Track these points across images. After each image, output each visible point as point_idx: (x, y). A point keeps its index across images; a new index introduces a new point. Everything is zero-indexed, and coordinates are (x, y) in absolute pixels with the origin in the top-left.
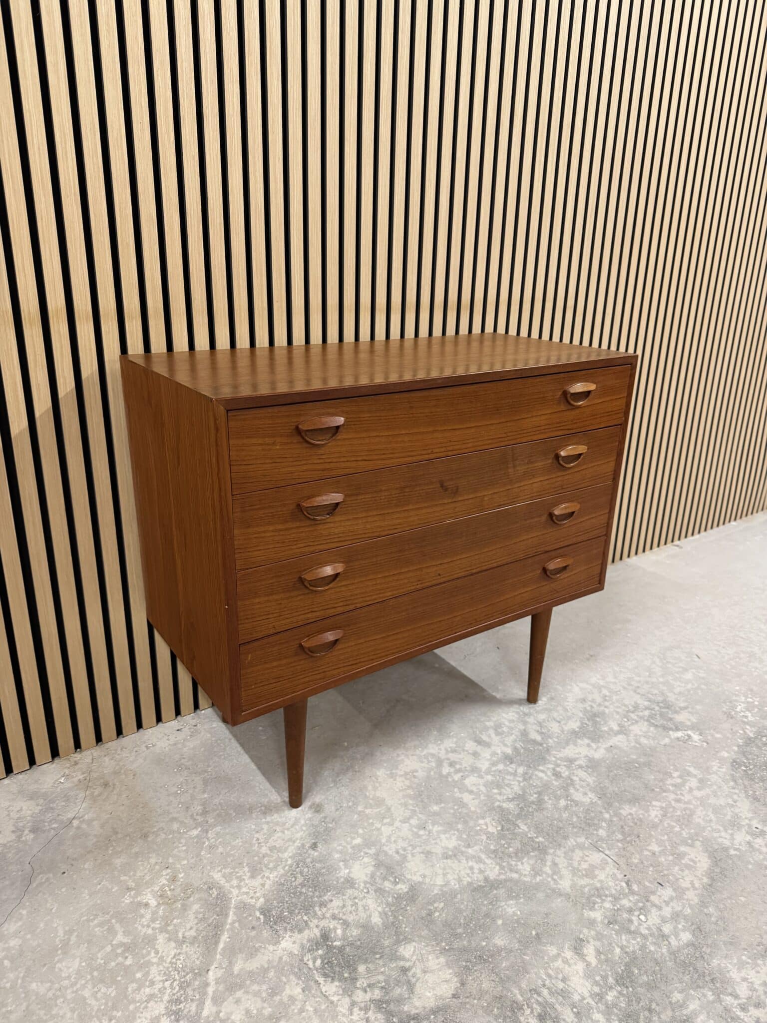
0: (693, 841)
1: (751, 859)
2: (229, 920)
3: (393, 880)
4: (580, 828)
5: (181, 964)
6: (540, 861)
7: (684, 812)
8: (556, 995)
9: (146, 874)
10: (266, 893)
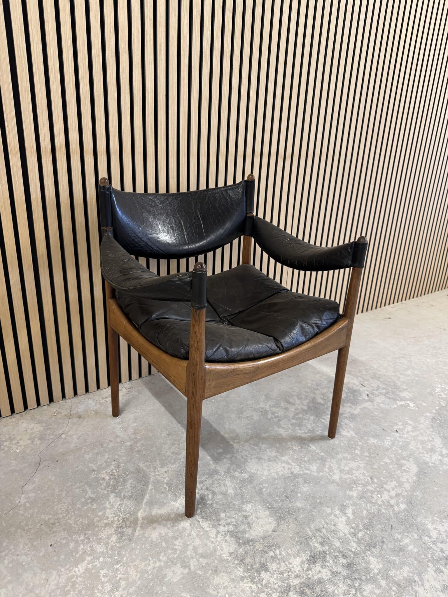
0: (409, 458)
1: (441, 468)
2: (149, 489)
3: (240, 471)
4: (345, 449)
5: (123, 509)
6: (322, 465)
7: (404, 443)
8: (330, 532)
9: (103, 463)
10: (170, 475)
